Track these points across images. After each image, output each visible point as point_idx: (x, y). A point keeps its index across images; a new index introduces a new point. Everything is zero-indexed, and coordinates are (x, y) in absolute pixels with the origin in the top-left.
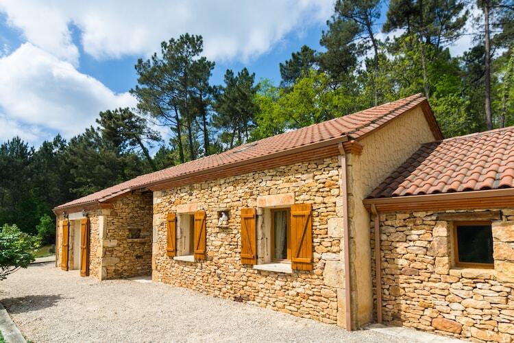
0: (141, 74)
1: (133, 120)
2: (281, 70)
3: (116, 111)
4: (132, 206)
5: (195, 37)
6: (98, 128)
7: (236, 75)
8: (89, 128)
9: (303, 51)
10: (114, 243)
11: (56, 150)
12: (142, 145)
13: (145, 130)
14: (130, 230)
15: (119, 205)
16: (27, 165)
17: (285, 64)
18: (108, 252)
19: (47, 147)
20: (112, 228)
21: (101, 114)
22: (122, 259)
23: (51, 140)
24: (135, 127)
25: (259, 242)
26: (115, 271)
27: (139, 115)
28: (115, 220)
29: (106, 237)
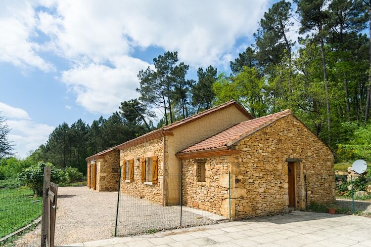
0: (141, 79)
1: (139, 105)
2: (231, 66)
3: (130, 101)
4: (114, 157)
5: (173, 53)
6: (120, 112)
7: (204, 71)
8: (115, 112)
9: (247, 51)
10: (105, 175)
11: (100, 125)
12: (144, 120)
13: (146, 111)
14: (113, 168)
15: (107, 157)
16: (85, 134)
17: (234, 61)
18: (102, 178)
19: (95, 123)
20: (104, 167)
21: (122, 104)
22: (109, 182)
23: (98, 120)
24: (141, 109)
25: (147, 172)
26: (105, 187)
27: (142, 103)
28: (106, 164)
29: (101, 172)
